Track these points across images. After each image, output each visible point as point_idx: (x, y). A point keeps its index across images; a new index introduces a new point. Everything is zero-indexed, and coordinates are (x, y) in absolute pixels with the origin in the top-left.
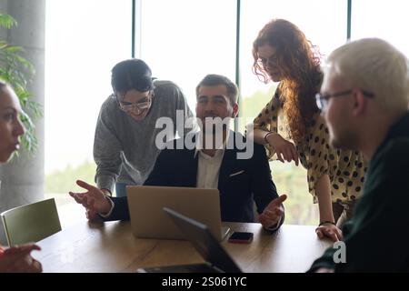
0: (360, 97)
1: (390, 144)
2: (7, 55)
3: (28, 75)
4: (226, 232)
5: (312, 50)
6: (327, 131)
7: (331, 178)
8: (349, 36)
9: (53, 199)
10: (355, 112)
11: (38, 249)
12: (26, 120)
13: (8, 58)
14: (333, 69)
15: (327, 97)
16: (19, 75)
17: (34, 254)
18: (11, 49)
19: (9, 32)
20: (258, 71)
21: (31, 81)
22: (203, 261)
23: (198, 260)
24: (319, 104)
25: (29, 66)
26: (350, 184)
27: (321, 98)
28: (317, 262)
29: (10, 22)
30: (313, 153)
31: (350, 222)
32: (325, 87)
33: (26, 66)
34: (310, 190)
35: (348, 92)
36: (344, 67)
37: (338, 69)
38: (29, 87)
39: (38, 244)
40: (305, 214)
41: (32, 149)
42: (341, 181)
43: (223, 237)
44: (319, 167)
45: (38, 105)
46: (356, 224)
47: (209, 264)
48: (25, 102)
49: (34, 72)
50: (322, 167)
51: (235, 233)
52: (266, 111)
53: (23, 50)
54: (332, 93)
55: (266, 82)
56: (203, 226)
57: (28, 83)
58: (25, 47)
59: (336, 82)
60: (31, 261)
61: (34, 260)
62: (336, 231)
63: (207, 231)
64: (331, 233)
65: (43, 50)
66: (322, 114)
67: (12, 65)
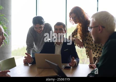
0: (101, 28)
1: (110, 41)
2: (1, 17)
3: (7, 23)
4: (63, 66)
5: (86, 15)
6: (91, 37)
7: (93, 51)
8: (98, 10)
9: (14, 58)
10: (99, 32)
11: (9, 71)
12: (6, 35)
13: (1, 18)
14: (93, 20)
15: (91, 28)
16: (4, 23)
17: (8, 73)
18: (2, 15)
19: (1, 10)
20: (71, 21)
21: (7, 24)
22: (57, 75)
23: (55, 74)
24: (89, 30)
25: (7, 20)
26: (97, 52)
27: (90, 28)
28: (89, 74)
29: (1, 8)
30: (87, 44)
31: (98, 63)
32: (91, 25)
33: (6, 20)
34: (87, 54)
35: (97, 26)
36: (96, 19)
37: (94, 20)
38: (7, 26)
39: (9, 70)
40: (86, 61)
41: (8, 43)
42: (95, 52)
43: (62, 68)
44: (89, 48)
45: (10, 31)
46: (100, 64)
47: (58, 75)
48: (6, 30)
49: (8, 22)
50: (90, 48)
51: (66, 67)
52: (74, 32)
53: (5, 15)
54: (93, 26)
55: (73, 24)
56: (56, 65)
57: (7, 25)
58: (6, 15)
59: (94, 23)
60: (7, 75)
61: (8, 75)
62: (94, 66)
63: (58, 66)
64: (93, 66)
65: (11, 15)
66: (90, 33)
67: (2, 20)
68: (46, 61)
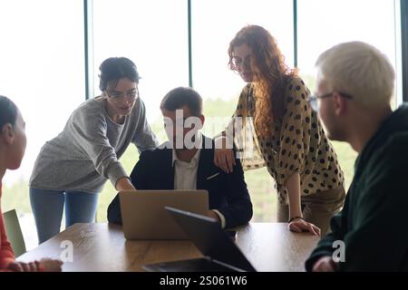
30: (284, 153)
50: (292, 166)
68: (170, 211)
